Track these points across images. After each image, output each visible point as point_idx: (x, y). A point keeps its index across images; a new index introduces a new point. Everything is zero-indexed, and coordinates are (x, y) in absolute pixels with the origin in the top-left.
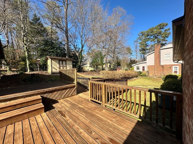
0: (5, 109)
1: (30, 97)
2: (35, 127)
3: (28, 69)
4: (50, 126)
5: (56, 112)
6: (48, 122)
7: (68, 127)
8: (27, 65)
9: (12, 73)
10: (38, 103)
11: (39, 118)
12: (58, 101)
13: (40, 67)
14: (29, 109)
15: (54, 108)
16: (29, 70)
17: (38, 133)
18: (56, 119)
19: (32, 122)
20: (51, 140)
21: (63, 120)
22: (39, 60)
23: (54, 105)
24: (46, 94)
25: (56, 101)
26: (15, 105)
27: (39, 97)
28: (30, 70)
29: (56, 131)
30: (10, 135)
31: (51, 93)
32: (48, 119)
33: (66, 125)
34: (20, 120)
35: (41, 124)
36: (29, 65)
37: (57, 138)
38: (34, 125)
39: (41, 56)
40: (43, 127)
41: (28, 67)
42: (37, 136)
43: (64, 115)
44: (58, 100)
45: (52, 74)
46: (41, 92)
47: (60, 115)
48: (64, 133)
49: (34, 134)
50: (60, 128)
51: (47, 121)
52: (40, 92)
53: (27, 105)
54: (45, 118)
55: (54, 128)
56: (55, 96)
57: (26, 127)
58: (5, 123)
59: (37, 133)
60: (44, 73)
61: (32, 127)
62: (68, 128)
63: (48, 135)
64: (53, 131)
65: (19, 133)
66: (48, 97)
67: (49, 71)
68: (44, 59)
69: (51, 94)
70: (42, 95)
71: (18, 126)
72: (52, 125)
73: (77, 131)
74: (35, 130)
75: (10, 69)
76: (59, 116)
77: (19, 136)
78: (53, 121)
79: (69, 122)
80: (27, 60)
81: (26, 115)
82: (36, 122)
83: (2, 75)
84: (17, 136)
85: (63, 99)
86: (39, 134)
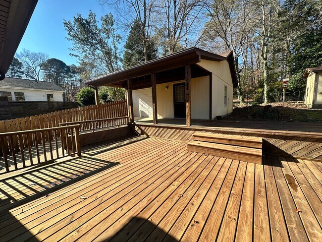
0: (222, 141)
1: (248, 137)
2: (241, 173)
3: (265, 98)
4: (260, 183)
5: (282, 174)
6: (259, 178)
7: (290, 206)
8: (265, 92)
9: (245, 105)
10: (256, 147)
11: (251, 167)
12: (299, 160)
13: (286, 95)
14: (242, 150)
15: (282, 166)
16: (266, 101)
17: (242, 180)
18: (274, 182)
19: (241, 167)
20: (251, 198)
21: (285, 191)
22: (287, 81)
23: (284, 163)
24: (274, 140)
25: (294, 158)
26: (230, 140)
27: (260, 139)
28: (268, 100)
29: (263, 194)
30: (219, 165)
31: (284, 140)
32: (262, 174)
33: (288, 200)
34: (231, 157)
35: (250, 175)
36: (268, 93)
37: (260, 202)
38: (242, 170)
39: (294, 71)
40: (249, 178)
41: (265, 95)
42: (239, 182)
43: (296, 186)
44: (299, 158)
45: (313, 108)
46: (265, 133)
47: (285, 181)
48: (275, 207)
49: (237, 178)
50: (273, 196)
51: (259, 176)
52: (263, 133)
53: (241, 144)
54: (259, 171)
55: (263, 190)
56: (293, 149)
57: (234, 167)
58: (219, 154)
59: (239, 180)
60: (294, 105)
61: (239, 171)
62: (288, 207)
63: (250, 191)
64: (260, 192)
65: (225, 168)
66: (277, 145)
67: (308, 101)
68: (298, 76)
69: (284, 142)
70: (265, 139)
71: (228, 162)
72: (263, 185)
73: (306, 226)
74: (240, 175)
75: (243, 100)
76: (282, 182)
77: (224, 170)
78: (267, 180)
79: (297, 202)
80: (265, 84)
81: (237, 155)
82: (245, 169)
83: (234, 108)
84: (223, 169)
85: (312, 160)
86: (242, 182)
